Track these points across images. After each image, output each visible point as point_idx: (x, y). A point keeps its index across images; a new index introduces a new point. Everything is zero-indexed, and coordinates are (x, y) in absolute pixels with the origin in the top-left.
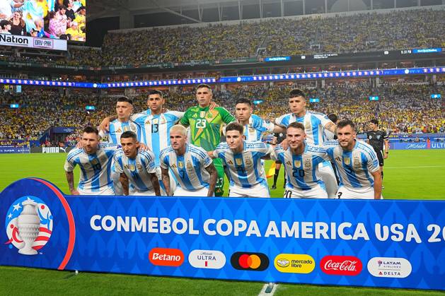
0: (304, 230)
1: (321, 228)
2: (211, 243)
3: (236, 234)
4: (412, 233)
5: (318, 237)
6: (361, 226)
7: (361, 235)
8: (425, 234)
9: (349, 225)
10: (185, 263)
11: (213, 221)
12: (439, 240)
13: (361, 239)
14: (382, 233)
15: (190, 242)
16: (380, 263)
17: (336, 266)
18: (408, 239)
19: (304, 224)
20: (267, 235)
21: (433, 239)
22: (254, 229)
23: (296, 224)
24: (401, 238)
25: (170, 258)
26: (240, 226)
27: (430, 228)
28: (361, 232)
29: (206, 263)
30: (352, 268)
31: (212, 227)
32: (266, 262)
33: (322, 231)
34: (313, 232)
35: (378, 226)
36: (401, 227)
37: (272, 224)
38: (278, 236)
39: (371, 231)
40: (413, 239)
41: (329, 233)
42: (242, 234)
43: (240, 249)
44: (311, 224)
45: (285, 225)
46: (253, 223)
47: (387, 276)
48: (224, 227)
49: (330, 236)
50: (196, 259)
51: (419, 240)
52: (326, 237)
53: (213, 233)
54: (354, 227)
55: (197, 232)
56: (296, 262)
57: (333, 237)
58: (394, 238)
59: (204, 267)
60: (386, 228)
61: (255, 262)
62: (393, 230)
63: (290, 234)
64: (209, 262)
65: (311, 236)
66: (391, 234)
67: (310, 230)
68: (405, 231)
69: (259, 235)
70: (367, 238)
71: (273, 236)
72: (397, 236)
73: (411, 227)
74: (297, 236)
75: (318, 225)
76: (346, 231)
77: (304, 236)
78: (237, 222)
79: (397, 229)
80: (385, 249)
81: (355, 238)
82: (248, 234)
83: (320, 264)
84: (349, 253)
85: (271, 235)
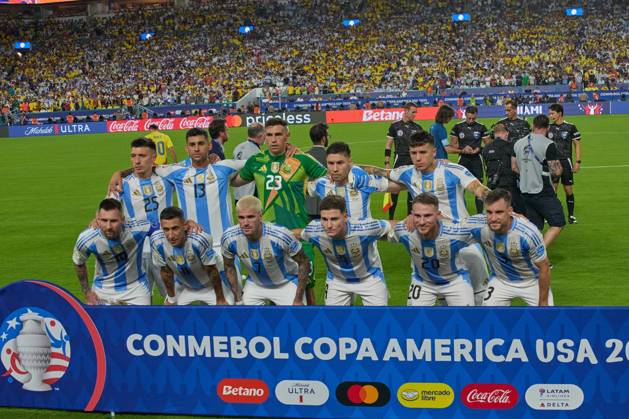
0: (439, 350)
1: (463, 347)
2: (308, 370)
3: (343, 357)
4: (586, 351)
5: (457, 359)
6: (517, 343)
7: (516, 356)
8: (602, 352)
9: (500, 342)
10: (271, 398)
11: (308, 340)
12: (621, 359)
13: (517, 361)
14: (545, 351)
15: (275, 370)
16: (542, 391)
17: (482, 397)
18: (580, 359)
19: (439, 342)
20: (386, 358)
21: (612, 359)
22: (367, 350)
23: (427, 343)
24: (570, 358)
25: (248, 392)
26: (348, 346)
27: (609, 344)
28: (517, 351)
29: (301, 398)
30: (504, 400)
31: (307, 348)
32: (386, 395)
33: (463, 352)
34: (451, 353)
35: (539, 343)
36: (570, 343)
37: (394, 343)
38: (402, 358)
39: (530, 350)
40: (586, 359)
41: (473, 353)
42: (351, 357)
43: (349, 377)
44: (448, 342)
45: (411, 343)
46: (367, 342)
48: (325, 349)
49: (474, 356)
50: (287, 392)
51: (594, 360)
52: (469, 359)
53: (309, 356)
54: (507, 345)
55: (286, 356)
56: (428, 393)
57: (479, 358)
58: (561, 358)
59: (298, 403)
60: (550, 345)
61: (371, 394)
62: (560, 348)
63: (419, 356)
64: (305, 396)
65: (448, 358)
66: (557, 353)
67: (447, 350)
68: (576, 349)
69: (375, 358)
70: (525, 359)
71: (394, 360)
72: (566, 355)
73: (585, 343)
74: (428, 358)
75: (458, 342)
76: (497, 350)
77: (439, 358)
78: (343, 341)
79: (565, 346)
80: (552, 373)
81: (509, 359)
82: (360, 357)
83: (461, 395)
84: (501, 378)
85: (391, 358)
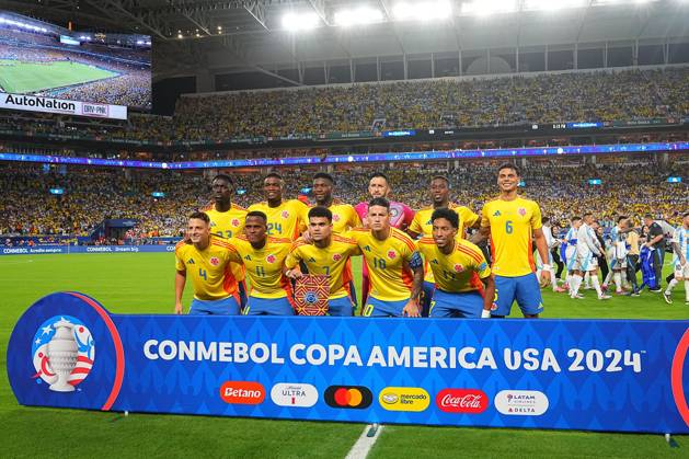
0: (417, 357)
1: (438, 354)
2: (300, 374)
3: (331, 363)
4: (550, 360)
5: (433, 365)
6: (487, 352)
7: (487, 363)
8: (565, 362)
9: (472, 350)
10: (266, 400)
11: (302, 347)
12: (582, 368)
13: (487, 368)
14: (513, 360)
15: (272, 373)
16: (510, 397)
17: (455, 402)
18: (545, 367)
19: (417, 350)
20: (370, 364)
21: (574, 367)
22: (353, 356)
23: (406, 350)
24: (535, 367)
25: (247, 394)
26: (336, 352)
27: (571, 354)
28: (487, 359)
29: (293, 399)
30: (475, 404)
31: (300, 354)
32: (368, 398)
33: (438, 359)
34: (428, 360)
35: (507, 352)
36: (535, 352)
37: (377, 350)
38: (384, 364)
39: (499, 358)
40: (550, 367)
41: (447, 361)
42: (339, 362)
43: (336, 382)
44: (425, 350)
45: (392, 350)
46: (353, 349)
47: (519, 413)
48: (316, 354)
49: (448, 364)
50: (281, 395)
51: (557, 369)
52: (444, 365)
53: (303, 361)
54: (479, 353)
55: (282, 361)
56: (407, 397)
57: (453, 365)
58: (527, 366)
59: (289, 404)
60: (517, 354)
61: (355, 398)
62: (526, 357)
63: (399, 363)
64: (297, 398)
65: (425, 365)
66: (523, 361)
67: (424, 357)
68: (540, 358)
69: (360, 364)
70: (494, 366)
71: (377, 365)
72: (531, 364)
73: (548, 353)
74: (407, 365)
75: (434, 350)
76: (469, 358)
77: (417, 364)
78: (332, 348)
79: (530, 355)
80: (516, 380)
81: (480, 366)
82: (346, 363)
83: (436, 400)
84: (472, 384)
85: (374, 364)
